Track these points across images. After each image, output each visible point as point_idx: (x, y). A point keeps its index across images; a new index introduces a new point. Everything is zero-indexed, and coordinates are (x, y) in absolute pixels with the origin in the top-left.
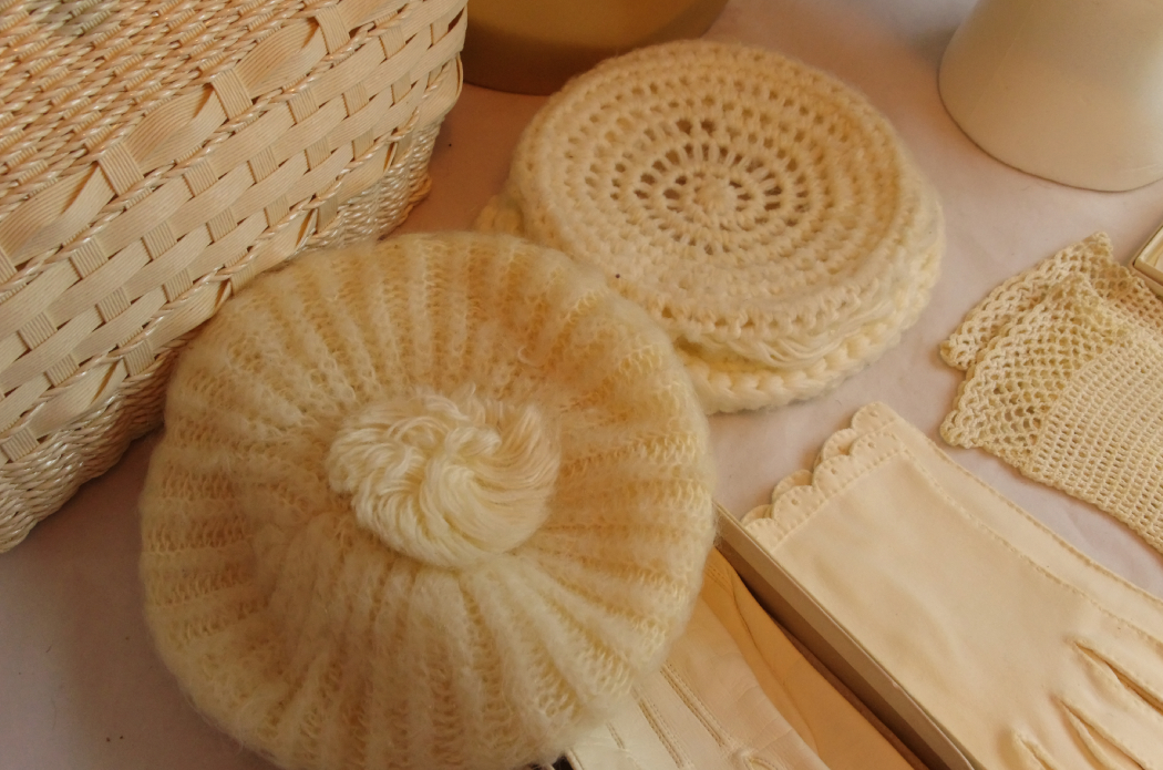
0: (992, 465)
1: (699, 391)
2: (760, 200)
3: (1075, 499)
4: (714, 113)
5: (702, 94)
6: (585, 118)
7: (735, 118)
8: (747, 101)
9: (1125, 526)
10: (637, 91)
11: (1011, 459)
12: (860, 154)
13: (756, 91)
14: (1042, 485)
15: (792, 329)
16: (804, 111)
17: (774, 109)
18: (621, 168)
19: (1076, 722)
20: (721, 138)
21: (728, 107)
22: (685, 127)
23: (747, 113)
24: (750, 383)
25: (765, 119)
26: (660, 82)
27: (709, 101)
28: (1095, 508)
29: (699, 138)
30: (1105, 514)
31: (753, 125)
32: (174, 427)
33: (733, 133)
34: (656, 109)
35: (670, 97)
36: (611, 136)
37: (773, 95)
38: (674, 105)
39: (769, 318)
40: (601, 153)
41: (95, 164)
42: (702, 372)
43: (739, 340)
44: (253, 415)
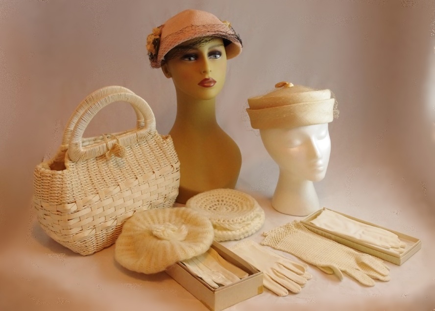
0: (270, 247)
1: (215, 233)
2: (230, 210)
3: (284, 251)
4: (223, 199)
5: (221, 196)
6: (200, 198)
7: (227, 199)
8: (229, 197)
9: (292, 254)
10: (210, 196)
11: (273, 246)
12: (248, 203)
13: (231, 196)
14: (278, 250)
15: (231, 222)
16: (240, 198)
17: (234, 198)
18: (206, 206)
19: (275, 271)
20: (225, 202)
21: (226, 198)
22: (218, 201)
23: (229, 199)
24: (225, 232)
25: (233, 200)
26: (214, 195)
27: (223, 197)
28: (287, 252)
29: (220, 202)
30: (289, 253)
31: (231, 200)
32: (123, 231)
33: (227, 202)
34: (213, 198)
35: (216, 196)
36: (204, 201)
37: (234, 196)
38: (216, 198)
39: (227, 220)
40: (202, 203)
41: (119, 185)
42: (216, 231)
43: (222, 224)
44: (137, 227)
